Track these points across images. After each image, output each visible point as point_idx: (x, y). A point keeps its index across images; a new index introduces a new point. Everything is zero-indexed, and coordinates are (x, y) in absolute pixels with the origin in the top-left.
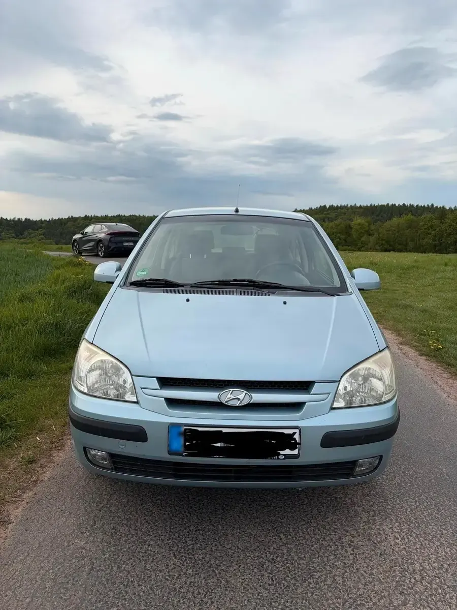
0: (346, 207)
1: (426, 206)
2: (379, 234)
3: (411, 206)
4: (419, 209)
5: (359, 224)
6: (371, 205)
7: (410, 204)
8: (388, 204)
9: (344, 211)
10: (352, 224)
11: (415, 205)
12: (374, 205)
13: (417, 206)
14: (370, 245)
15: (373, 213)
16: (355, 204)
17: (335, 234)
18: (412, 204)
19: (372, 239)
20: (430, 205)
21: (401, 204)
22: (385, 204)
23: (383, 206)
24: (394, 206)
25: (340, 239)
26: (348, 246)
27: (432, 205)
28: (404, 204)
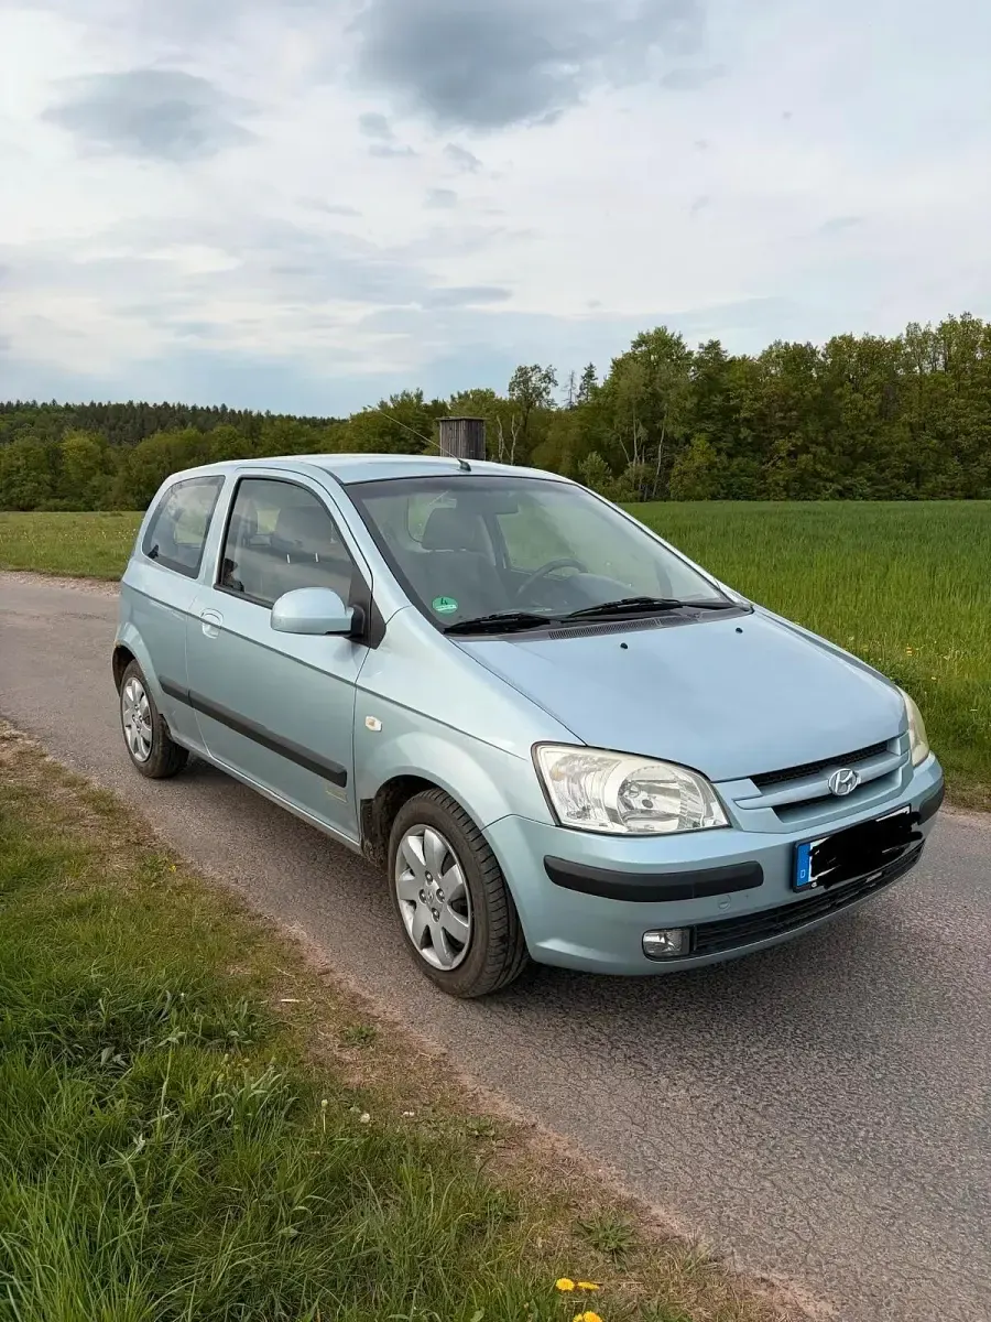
0: (31, 407)
1: (211, 407)
2: (129, 469)
3: (182, 408)
4: (199, 416)
5: (80, 448)
6: (92, 404)
7: (179, 404)
8: (131, 403)
9: (29, 415)
10: (64, 446)
11: (190, 406)
12: (100, 404)
13: (194, 408)
14: (111, 496)
15: (100, 422)
16: (54, 401)
17: (22, 472)
18: (182, 403)
19: (116, 481)
20: (219, 406)
21: (160, 403)
22: (125, 402)
23: (119, 407)
24: (144, 406)
25: (39, 484)
26: (62, 498)
27: (224, 406)
28: (165, 403)
